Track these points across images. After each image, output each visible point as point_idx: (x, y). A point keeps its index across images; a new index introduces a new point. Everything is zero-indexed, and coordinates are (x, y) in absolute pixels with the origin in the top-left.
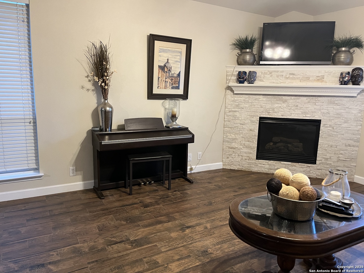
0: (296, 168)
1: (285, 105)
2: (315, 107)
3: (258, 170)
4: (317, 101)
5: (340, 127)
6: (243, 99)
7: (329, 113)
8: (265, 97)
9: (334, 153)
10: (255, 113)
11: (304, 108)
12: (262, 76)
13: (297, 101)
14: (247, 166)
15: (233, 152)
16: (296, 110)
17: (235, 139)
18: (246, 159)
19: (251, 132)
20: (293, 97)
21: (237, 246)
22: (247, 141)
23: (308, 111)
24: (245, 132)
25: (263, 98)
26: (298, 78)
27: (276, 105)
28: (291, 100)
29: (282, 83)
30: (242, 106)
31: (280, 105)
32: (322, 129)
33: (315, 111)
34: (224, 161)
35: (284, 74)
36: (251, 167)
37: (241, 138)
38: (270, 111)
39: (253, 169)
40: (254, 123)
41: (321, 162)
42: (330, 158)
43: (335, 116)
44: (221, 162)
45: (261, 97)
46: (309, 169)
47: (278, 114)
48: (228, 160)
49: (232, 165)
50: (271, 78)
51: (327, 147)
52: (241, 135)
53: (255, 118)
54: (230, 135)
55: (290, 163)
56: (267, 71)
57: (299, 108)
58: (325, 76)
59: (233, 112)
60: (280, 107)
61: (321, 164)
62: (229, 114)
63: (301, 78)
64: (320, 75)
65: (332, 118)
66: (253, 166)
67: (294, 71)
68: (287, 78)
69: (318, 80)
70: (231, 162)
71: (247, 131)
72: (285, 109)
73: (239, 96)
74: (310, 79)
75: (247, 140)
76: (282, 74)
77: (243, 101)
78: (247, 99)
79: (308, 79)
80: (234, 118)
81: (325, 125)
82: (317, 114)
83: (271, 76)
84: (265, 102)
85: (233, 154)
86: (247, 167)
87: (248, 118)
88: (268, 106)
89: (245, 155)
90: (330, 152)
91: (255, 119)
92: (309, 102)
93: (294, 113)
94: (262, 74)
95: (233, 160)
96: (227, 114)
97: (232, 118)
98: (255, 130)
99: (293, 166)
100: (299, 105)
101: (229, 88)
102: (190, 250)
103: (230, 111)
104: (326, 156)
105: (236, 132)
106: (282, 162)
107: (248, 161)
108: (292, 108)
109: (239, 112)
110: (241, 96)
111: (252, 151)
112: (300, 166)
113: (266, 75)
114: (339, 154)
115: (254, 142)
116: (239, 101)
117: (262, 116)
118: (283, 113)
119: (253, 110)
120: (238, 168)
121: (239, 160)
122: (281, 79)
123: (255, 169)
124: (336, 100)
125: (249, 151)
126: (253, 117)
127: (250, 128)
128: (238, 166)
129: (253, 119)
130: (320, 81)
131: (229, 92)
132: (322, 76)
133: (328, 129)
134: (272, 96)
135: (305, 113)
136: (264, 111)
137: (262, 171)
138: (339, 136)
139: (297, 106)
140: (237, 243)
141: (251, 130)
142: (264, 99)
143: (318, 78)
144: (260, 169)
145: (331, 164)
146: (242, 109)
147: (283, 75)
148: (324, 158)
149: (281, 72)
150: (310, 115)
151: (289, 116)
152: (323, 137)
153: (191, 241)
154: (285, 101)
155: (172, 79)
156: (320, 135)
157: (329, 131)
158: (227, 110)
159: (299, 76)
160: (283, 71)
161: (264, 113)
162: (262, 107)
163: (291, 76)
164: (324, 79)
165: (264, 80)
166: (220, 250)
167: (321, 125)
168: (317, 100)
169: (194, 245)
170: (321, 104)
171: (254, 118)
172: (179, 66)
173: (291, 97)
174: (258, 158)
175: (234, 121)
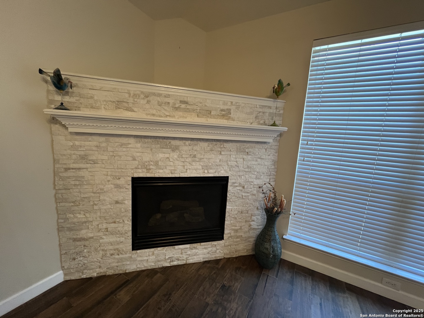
0: (197, 251)
1: (175, 155)
2: (220, 157)
3: (138, 268)
4: (223, 149)
5: (252, 185)
6: (95, 143)
7: (238, 166)
8: (140, 142)
9: (244, 220)
10: (123, 170)
11: (205, 159)
12: (131, 100)
13: (195, 148)
14: (117, 264)
15: (85, 246)
16: (194, 163)
17: (85, 222)
18: (112, 255)
19: (118, 205)
20: (187, 143)
22: (112, 223)
23: (211, 164)
24: (105, 207)
25: (137, 142)
26: (194, 110)
27: (161, 155)
28: (185, 148)
29: (168, 117)
30: (94, 158)
31: (167, 155)
32: (230, 190)
33: (220, 163)
34: (66, 267)
35: (171, 101)
36: (123, 265)
37: (98, 219)
38: (151, 167)
39: (128, 267)
40: (122, 190)
41: (229, 235)
42: (241, 229)
43: (247, 170)
44: (58, 271)
45: (132, 140)
46: (214, 249)
47: (165, 170)
48: (76, 263)
49: (84, 270)
50: (147, 106)
51: (236, 214)
52: (99, 214)
53: (123, 179)
54: (72, 216)
55: (188, 246)
56: (139, 92)
57: (198, 160)
58: (232, 110)
59: (74, 171)
60: (168, 158)
61: (230, 238)
62: (65, 174)
63: (198, 110)
64: (225, 107)
65: (241, 174)
66: (128, 263)
67: (187, 97)
68: (177, 109)
69: (223, 116)
70: (82, 266)
71: (109, 206)
72: (177, 162)
73: (83, 137)
74: (212, 114)
75: (111, 220)
76: (167, 100)
77: (94, 148)
78: (104, 145)
79: (209, 114)
80: (77, 183)
81: (234, 183)
82: (223, 168)
83: (148, 102)
84: (140, 150)
85: (85, 251)
86: (116, 268)
87: (109, 181)
88: (147, 157)
89: (111, 247)
90: (240, 220)
91: (123, 182)
92: (212, 150)
93: (191, 168)
94: (129, 97)
95: (86, 262)
96: (61, 174)
97: (73, 183)
98: (126, 202)
99: (193, 249)
100: (199, 156)
103: (67, 169)
104: (236, 227)
105: (86, 209)
107: (117, 257)
108: (187, 161)
109: (89, 170)
110: (90, 138)
111: (124, 238)
112: (203, 247)
113: (138, 100)
114: (251, 221)
115: (126, 222)
116: (86, 147)
117: (136, 175)
118: (173, 168)
119: (119, 166)
120: (97, 272)
121: (98, 259)
122: (165, 110)
123: (132, 267)
124: (247, 147)
125: (118, 239)
126: (119, 178)
127: (116, 199)
128: (97, 270)
129: (118, 182)
130: (226, 117)
131: (56, 128)
132: (227, 109)
133: (238, 189)
134: (153, 140)
135: (206, 167)
136: (140, 167)
137: (145, 267)
138: (250, 197)
139: (195, 156)
141: (117, 202)
142: (139, 145)
143: (223, 113)
144: (141, 264)
145: (242, 236)
146: (95, 163)
147: (169, 103)
148: (233, 230)
149: (165, 97)
150: (214, 170)
151: (183, 174)
152: (231, 200)
154: (175, 149)
156: (228, 198)
157: (239, 191)
158: (60, 166)
159: (195, 107)
160: (169, 95)
161: (140, 171)
162: (134, 159)
163: (183, 106)
164: (230, 114)
165: (135, 109)
167: (229, 184)
168: (222, 146)
170: (229, 153)
171: (121, 179)
173: (184, 141)
174: (133, 249)
175: (79, 187)
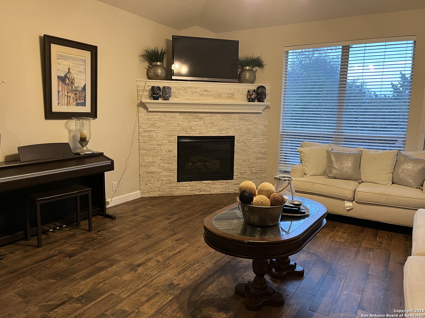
0: (216, 186)
1: (201, 123)
2: (229, 123)
3: (180, 193)
4: (230, 118)
5: (251, 142)
6: (159, 117)
7: (241, 129)
8: (181, 115)
9: (247, 167)
10: (173, 132)
11: (219, 125)
12: (177, 92)
13: (213, 118)
14: (169, 190)
15: (152, 177)
16: (212, 128)
17: (153, 162)
18: (166, 183)
19: (170, 153)
20: (208, 115)
21: (199, 271)
22: (167, 163)
23: (223, 128)
24: (163, 154)
25: (180, 116)
26: (211, 95)
27: (193, 123)
28: (207, 117)
29: (197, 100)
30: (158, 125)
31: (197, 123)
32: (236, 145)
33: (229, 127)
34: (142, 189)
35: (198, 91)
36: (172, 191)
37: (159, 160)
38: (188, 130)
39: (175, 193)
40: (172, 144)
41: (237, 177)
42: (245, 172)
43: (246, 132)
44: (138, 190)
45: (178, 114)
46: (227, 185)
47: (196, 132)
48: (147, 187)
49: (151, 192)
50: (186, 95)
51: (241, 162)
52: (160, 158)
53: (173, 137)
54: (146, 158)
55: (210, 182)
56: (181, 87)
57: (215, 125)
58: (235, 93)
59: (148, 132)
60: (197, 125)
61: (238, 179)
62: (144, 134)
63: (214, 95)
64: (231, 92)
65: (243, 134)
66: (175, 190)
67: (208, 87)
68: (202, 95)
69: (229, 97)
70: (150, 189)
71: (165, 153)
72: (202, 127)
73: (153, 114)
74: (222, 96)
75: (166, 162)
76: (196, 90)
77: (158, 120)
78: (163, 117)
79: (220, 96)
80: (149, 139)
81: (238, 140)
82: (231, 130)
83: (186, 92)
84: (182, 120)
85: (152, 180)
86: (168, 192)
87: (165, 138)
88: (186, 124)
89: (166, 179)
90: (244, 166)
91: (173, 139)
92: (223, 119)
93: (211, 130)
94: (176, 90)
95: (152, 187)
96: (142, 134)
97: (147, 139)
98: (174, 151)
99: (213, 185)
100: (215, 123)
101: (142, 105)
102: (154, 287)
103: (145, 131)
104: (242, 170)
105: (154, 154)
106: (203, 182)
107: (169, 185)
108: (208, 126)
109: (155, 132)
110: (156, 114)
111: (173, 173)
112: (220, 183)
113: (181, 91)
114: (252, 168)
115: (174, 163)
116: (154, 119)
117: (180, 135)
118: (201, 131)
119: (171, 129)
120: (158, 194)
121: (159, 185)
122: (195, 96)
123: (177, 193)
124: (246, 116)
125: (170, 174)
126: (171, 137)
127: (169, 149)
128: (158, 192)
129: (170, 139)
130: (231, 98)
131: (141, 109)
132: (232, 93)
133: (242, 145)
134: (189, 114)
135: (220, 130)
136: (182, 130)
137: (184, 193)
138: (250, 150)
139: (213, 123)
140: (198, 268)
141: (169, 151)
142: (181, 117)
143: (230, 95)
144: (182, 191)
145: (246, 177)
146: (158, 128)
147: (197, 92)
148: (240, 173)
149: (195, 88)
150: (225, 132)
151: (206, 134)
152: (237, 152)
153: (150, 278)
154: (201, 119)
155: (76, 93)
156: (235, 151)
157: (242, 146)
158: (141, 129)
159: (212, 93)
160: (197, 87)
161: (182, 132)
162: (179, 126)
163: (205, 93)
164: (234, 96)
165: (179, 97)
166: (186, 279)
167: (235, 141)
168: (229, 116)
169: (156, 282)
170: (234, 121)
171: (172, 137)
172: (84, 77)
173: (206, 114)
174: (178, 181)
175: (150, 142)
